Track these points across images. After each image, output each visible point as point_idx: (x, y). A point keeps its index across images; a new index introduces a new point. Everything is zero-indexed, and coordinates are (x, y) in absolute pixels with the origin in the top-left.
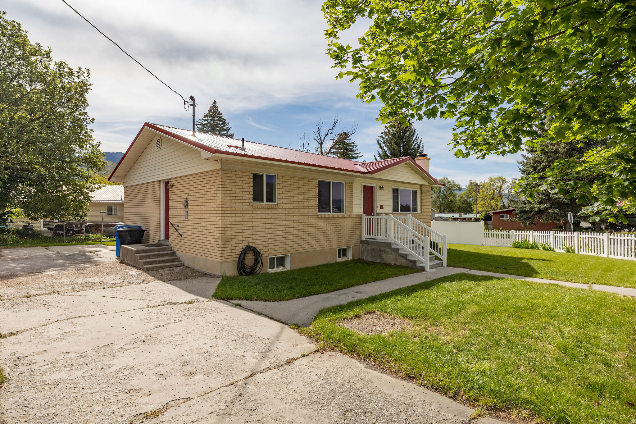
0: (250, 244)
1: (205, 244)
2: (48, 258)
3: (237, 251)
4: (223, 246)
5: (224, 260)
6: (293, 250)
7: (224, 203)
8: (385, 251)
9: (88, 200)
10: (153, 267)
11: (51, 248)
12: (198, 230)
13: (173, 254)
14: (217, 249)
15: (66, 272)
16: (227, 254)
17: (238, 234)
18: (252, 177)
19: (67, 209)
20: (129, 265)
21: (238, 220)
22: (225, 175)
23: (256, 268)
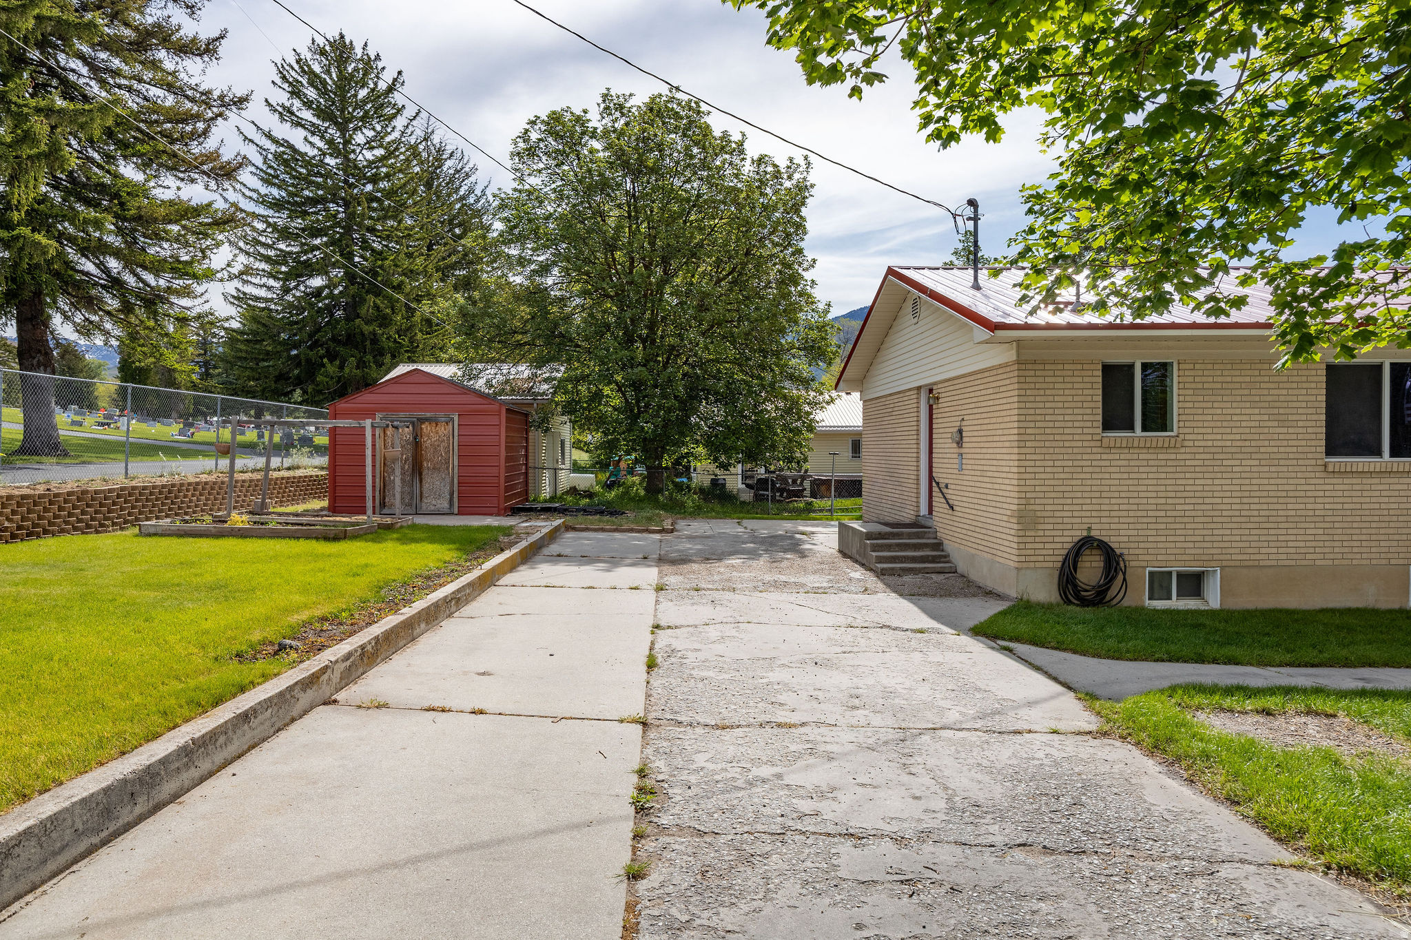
0: (1093, 533)
1: (991, 527)
2: (737, 539)
3: (1059, 546)
4: (1021, 533)
5: (1025, 565)
6: (1228, 557)
7: (1026, 437)
9: (811, 429)
10: (892, 569)
11: (745, 522)
12: (978, 496)
13: (938, 546)
14: (1011, 538)
15: (754, 563)
16: (1032, 552)
17: (1060, 508)
18: (1100, 373)
19: (773, 447)
20: (856, 561)
21: (1062, 476)
22: (1027, 373)
23: (1108, 589)
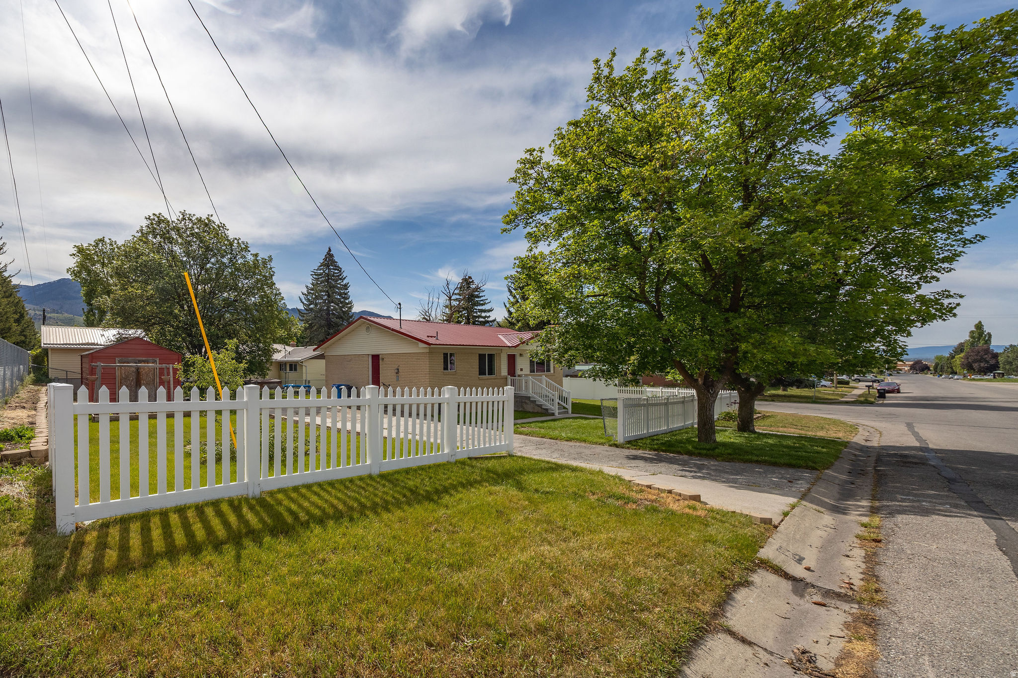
7: (430, 372)
8: (525, 403)
18: (443, 355)
21: (437, 382)
22: (430, 355)
